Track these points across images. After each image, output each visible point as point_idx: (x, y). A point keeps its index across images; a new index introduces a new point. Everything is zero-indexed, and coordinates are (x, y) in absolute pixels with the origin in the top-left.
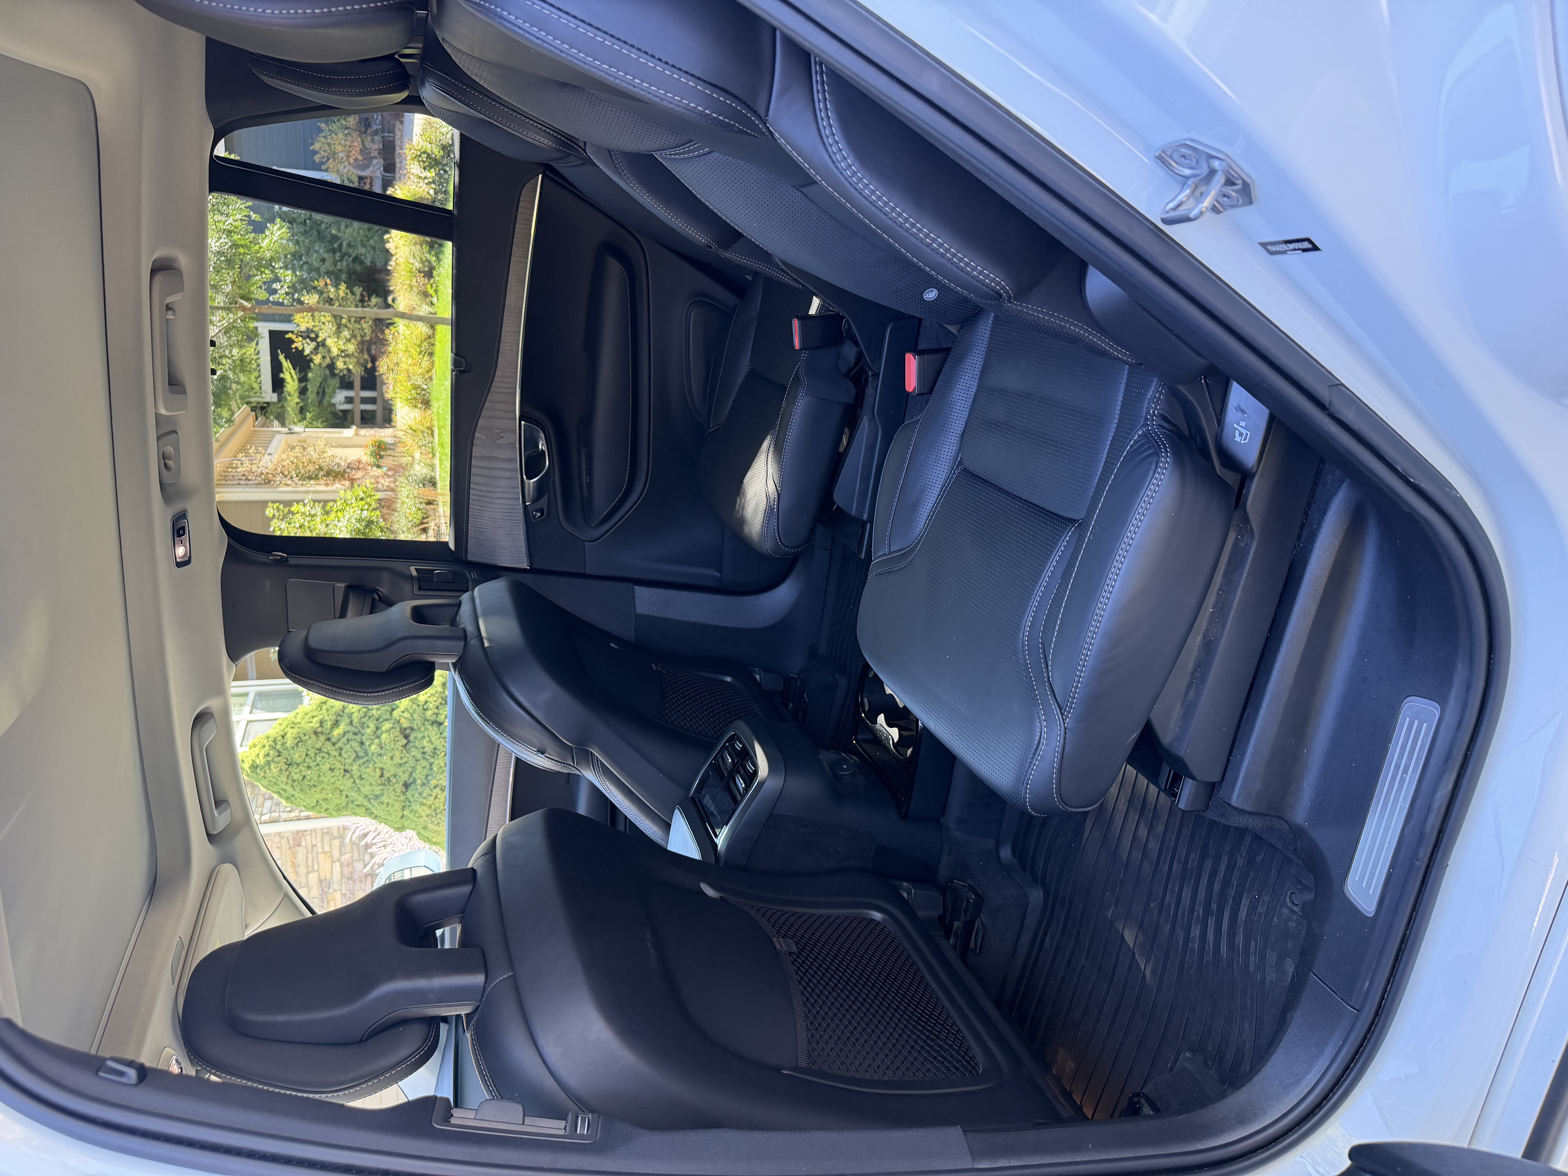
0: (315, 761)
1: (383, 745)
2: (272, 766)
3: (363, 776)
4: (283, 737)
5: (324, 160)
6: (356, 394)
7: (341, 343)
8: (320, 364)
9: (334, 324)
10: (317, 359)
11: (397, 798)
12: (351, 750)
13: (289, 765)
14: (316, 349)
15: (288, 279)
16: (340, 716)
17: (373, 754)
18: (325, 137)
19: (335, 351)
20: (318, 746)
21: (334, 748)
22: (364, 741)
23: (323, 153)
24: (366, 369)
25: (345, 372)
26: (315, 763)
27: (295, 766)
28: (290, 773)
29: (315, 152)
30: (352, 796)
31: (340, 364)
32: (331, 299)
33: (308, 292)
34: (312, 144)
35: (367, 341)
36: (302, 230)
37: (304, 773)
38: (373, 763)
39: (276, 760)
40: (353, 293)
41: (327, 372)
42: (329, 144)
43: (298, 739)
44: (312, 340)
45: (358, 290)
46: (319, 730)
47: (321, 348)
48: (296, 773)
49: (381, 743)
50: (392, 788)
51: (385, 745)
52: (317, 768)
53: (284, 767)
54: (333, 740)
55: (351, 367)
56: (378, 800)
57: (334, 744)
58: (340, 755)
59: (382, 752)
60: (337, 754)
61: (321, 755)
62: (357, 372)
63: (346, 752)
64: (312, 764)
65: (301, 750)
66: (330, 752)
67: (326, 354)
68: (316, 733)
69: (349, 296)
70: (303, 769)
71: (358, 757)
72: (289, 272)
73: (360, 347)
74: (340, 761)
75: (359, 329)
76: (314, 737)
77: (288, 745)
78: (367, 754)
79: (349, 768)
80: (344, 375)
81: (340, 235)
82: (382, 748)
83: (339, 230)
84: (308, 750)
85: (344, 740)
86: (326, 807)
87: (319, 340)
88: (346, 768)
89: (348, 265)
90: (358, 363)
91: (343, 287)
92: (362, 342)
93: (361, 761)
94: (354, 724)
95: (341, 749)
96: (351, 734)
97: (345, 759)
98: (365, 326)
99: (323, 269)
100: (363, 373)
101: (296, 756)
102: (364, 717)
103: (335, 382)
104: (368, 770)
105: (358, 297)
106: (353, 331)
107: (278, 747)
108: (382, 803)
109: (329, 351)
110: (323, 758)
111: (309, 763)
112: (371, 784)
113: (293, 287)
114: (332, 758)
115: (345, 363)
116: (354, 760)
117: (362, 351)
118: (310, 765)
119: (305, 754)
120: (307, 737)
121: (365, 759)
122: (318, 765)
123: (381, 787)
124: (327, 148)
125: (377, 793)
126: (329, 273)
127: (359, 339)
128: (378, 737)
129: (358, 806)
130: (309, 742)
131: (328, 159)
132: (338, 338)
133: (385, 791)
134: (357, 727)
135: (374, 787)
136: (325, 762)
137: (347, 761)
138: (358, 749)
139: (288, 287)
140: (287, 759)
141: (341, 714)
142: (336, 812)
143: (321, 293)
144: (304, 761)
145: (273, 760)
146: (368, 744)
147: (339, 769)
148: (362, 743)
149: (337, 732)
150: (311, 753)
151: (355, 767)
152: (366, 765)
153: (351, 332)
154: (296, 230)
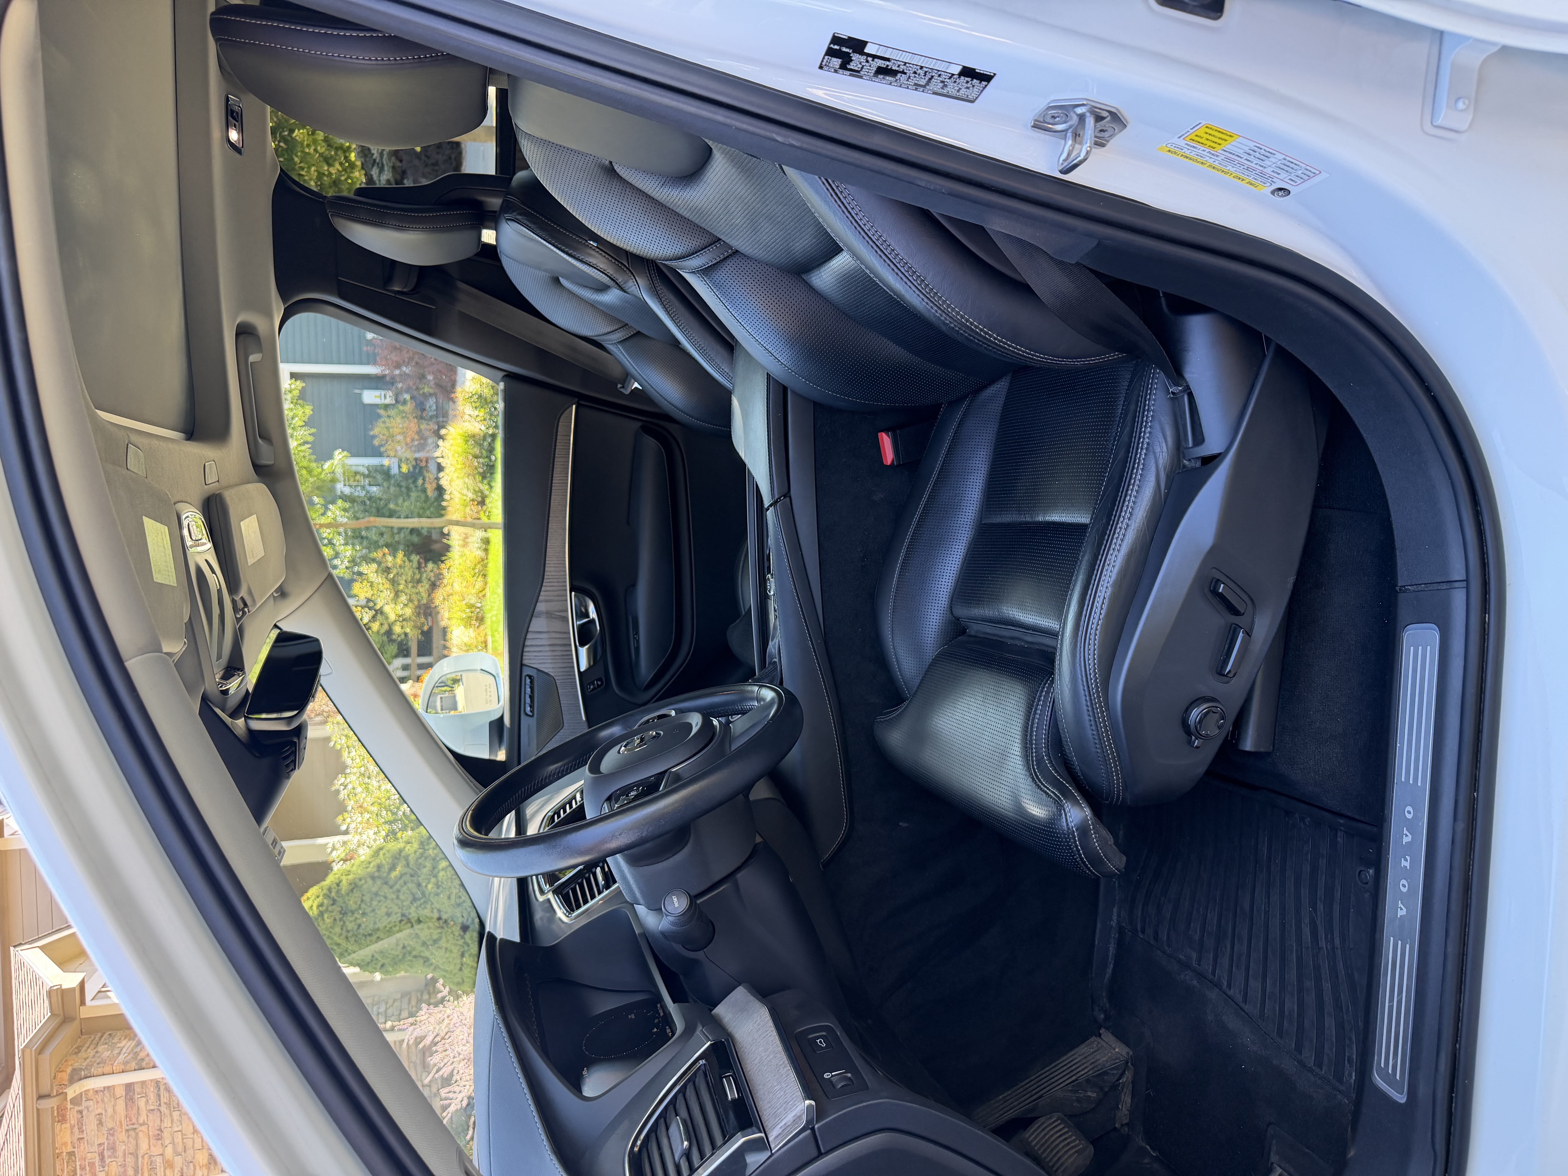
0: (370, 906)
1: (440, 883)
2: (326, 916)
3: (421, 919)
4: (338, 885)
5: (383, 443)
6: (413, 660)
7: (399, 607)
8: (378, 632)
9: (392, 591)
10: (375, 626)
11: (456, 942)
12: (408, 892)
13: (343, 914)
14: (374, 617)
15: (348, 554)
16: (396, 858)
17: (430, 894)
18: (384, 422)
19: (392, 617)
20: (374, 889)
21: (391, 891)
22: (421, 881)
23: (382, 437)
24: (423, 633)
25: (403, 636)
26: (370, 909)
27: (350, 914)
28: (344, 922)
29: (374, 437)
30: (409, 945)
31: (397, 629)
32: (389, 568)
33: (367, 563)
34: (372, 429)
35: (424, 605)
36: (362, 508)
37: (359, 922)
38: (430, 903)
39: (330, 908)
40: (410, 561)
41: (385, 638)
42: (388, 428)
43: (353, 885)
44: (370, 608)
45: (415, 558)
46: (376, 874)
47: (379, 616)
48: (351, 922)
49: (438, 881)
50: (450, 931)
51: (442, 883)
52: (372, 914)
53: (338, 917)
54: (391, 883)
55: (408, 630)
56: (436, 945)
57: (391, 887)
58: (398, 897)
59: (439, 891)
60: (394, 896)
61: (378, 899)
62: (414, 635)
63: (404, 893)
64: (368, 910)
65: (356, 895)
66: (388, 895)
67: (385, 622)
68: (373, 878)
69: (407, 563)
70: (358, 916)
71: (415, 899)
72: (349, 547)
73: (417, 610)
74: (397, 905)
75: (417, 593)
76: (370, 882)
77: (343, 892)
78: (423, 894)
79: (406, 912)
80: (402, 641)
81: (398, 509)
82: (438, 887)
83: (397, 504)
84: (363, 895)
85: (401, 882)
86: (382, 961)
87: (378, 607)
88: (404, 912)
89: (405, 537)
90: (415, 627)
91: (400, 555)
92: (419, 607)
93: (419, 903)
94: (411, 866)
95: (399, 891)
96: (408, 876)
97: (403, 901)
98: (421, 590)
99: (381, 542)
100: (420, 637)
101: (351, 902)
102: (420, 858)
103: (393, 649)
104: (426, 911)
105: (415, 564)
106: (410, 595)
107: (333, 894)
108: (440, 948)
109: (387, 618)
110: (379, 902)
111: (365, 909)
112: (429, 928)
113: (353, 562)
114: (388, 901)
115: (402, 627)
116: (412, 903)
117: (419, 614)
118: (366, 911)
119: (360, 900)
120: (363, 882)
121: (422, 901)
122: (373, 910)
123: (439, 931)
124: (386, 432)
125: (435, 937)
126: (387, 546)
127: (416, 603)
128: (435, 876)
129: (415, 957)
130: (365, 887)
131: (387, 441)
132: (395, 604)
133: (443, 934)
134: (413, 869)
135: (432, 931)
136: (381, 906)
137: (405, 904)
138: (415, 890)
139: (349, 562)
140: (342, 907)
141: (398, 857)
142: (392, 967)
143: (379, 563)
144: (360, 908)
145: (327, 910)
146: (424, 884)
147: (396, 913)
148: (419, 885)
149: (394, 874)
150: (367, 898)
151: (413, 910)
152: (423, 906)
153: (408, 597)
154: (356, 509)
